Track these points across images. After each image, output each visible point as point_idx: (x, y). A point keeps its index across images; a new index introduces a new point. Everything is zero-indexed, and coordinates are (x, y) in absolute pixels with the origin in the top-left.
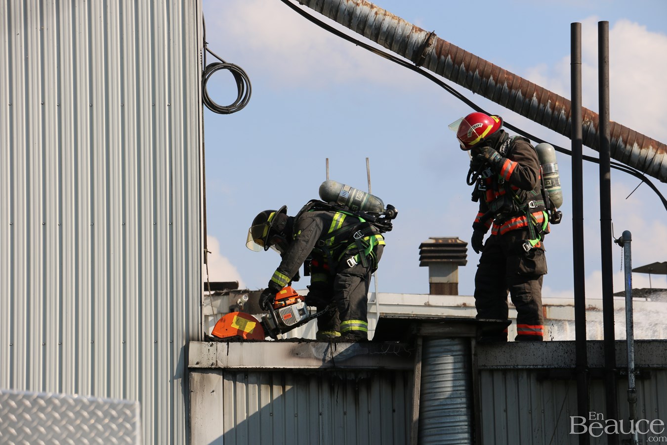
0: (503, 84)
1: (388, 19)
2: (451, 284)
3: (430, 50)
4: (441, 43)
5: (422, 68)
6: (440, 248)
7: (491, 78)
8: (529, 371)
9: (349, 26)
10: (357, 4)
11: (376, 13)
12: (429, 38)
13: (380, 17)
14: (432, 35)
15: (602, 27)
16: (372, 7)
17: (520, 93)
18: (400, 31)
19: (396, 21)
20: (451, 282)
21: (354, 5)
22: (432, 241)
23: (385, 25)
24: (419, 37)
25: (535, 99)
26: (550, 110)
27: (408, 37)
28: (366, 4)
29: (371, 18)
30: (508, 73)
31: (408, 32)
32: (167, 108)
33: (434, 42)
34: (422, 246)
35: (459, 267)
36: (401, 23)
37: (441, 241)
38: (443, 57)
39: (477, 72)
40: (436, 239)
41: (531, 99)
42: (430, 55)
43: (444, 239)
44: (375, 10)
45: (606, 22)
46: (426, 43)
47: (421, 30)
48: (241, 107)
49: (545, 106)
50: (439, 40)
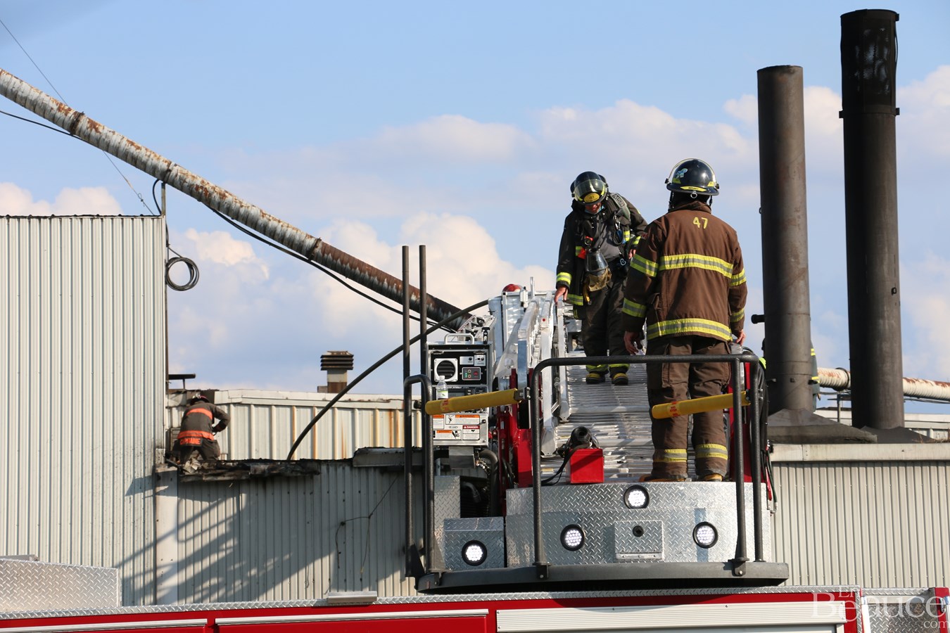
0: (365, 273)
1: (290, 230)
2: (342, 383)
3: (318, 250)
4: (325, 245)
5: (312, 261)
6: (335, 359)
7: (358, 269)
8: (375, 468)
9: (264, 234)
10: (270, 220)
11: (282, 226)
12: (317, 243)
13: (285, 228)
14: (319, 240)
15: (422, 248)
16: (279, 222)
17: (376, 279)
18: (297, 238)
19: (295, 231)
20: (342, 381)
21: (267, 221)
22: (329, 354)
23: (288, 235)
24: (310, 242)
25: (386, 283)
26: (395, 290)
27: (303, 241)
28: (275, 220)
29: (279, 230)
30: (369, 266)
31: (303, 238)
32: (142, 297)
33: (320, 245)
34: (322, 357)
35: (348, 371)
36: (299, 232)
37: (335, 354)
38: (326, 255)
39: (348, 265)
40: (332, 352)
41: (383, 283)
42: (318, 254)
43: (338, 352)
44: (281, 224)
45: (424, 246)
46: (315, 246)
47: (311, 237)
48: (193, 286)
49: (392, 287)
50: (323, 244)
